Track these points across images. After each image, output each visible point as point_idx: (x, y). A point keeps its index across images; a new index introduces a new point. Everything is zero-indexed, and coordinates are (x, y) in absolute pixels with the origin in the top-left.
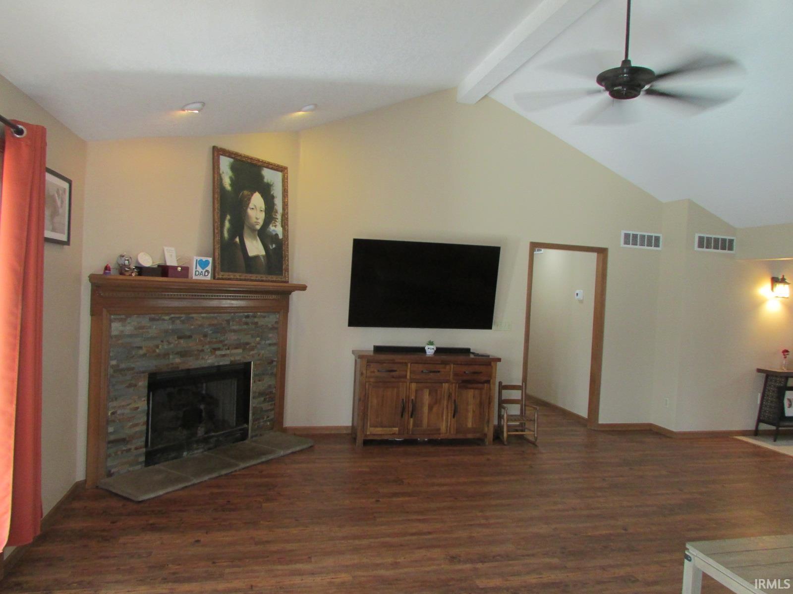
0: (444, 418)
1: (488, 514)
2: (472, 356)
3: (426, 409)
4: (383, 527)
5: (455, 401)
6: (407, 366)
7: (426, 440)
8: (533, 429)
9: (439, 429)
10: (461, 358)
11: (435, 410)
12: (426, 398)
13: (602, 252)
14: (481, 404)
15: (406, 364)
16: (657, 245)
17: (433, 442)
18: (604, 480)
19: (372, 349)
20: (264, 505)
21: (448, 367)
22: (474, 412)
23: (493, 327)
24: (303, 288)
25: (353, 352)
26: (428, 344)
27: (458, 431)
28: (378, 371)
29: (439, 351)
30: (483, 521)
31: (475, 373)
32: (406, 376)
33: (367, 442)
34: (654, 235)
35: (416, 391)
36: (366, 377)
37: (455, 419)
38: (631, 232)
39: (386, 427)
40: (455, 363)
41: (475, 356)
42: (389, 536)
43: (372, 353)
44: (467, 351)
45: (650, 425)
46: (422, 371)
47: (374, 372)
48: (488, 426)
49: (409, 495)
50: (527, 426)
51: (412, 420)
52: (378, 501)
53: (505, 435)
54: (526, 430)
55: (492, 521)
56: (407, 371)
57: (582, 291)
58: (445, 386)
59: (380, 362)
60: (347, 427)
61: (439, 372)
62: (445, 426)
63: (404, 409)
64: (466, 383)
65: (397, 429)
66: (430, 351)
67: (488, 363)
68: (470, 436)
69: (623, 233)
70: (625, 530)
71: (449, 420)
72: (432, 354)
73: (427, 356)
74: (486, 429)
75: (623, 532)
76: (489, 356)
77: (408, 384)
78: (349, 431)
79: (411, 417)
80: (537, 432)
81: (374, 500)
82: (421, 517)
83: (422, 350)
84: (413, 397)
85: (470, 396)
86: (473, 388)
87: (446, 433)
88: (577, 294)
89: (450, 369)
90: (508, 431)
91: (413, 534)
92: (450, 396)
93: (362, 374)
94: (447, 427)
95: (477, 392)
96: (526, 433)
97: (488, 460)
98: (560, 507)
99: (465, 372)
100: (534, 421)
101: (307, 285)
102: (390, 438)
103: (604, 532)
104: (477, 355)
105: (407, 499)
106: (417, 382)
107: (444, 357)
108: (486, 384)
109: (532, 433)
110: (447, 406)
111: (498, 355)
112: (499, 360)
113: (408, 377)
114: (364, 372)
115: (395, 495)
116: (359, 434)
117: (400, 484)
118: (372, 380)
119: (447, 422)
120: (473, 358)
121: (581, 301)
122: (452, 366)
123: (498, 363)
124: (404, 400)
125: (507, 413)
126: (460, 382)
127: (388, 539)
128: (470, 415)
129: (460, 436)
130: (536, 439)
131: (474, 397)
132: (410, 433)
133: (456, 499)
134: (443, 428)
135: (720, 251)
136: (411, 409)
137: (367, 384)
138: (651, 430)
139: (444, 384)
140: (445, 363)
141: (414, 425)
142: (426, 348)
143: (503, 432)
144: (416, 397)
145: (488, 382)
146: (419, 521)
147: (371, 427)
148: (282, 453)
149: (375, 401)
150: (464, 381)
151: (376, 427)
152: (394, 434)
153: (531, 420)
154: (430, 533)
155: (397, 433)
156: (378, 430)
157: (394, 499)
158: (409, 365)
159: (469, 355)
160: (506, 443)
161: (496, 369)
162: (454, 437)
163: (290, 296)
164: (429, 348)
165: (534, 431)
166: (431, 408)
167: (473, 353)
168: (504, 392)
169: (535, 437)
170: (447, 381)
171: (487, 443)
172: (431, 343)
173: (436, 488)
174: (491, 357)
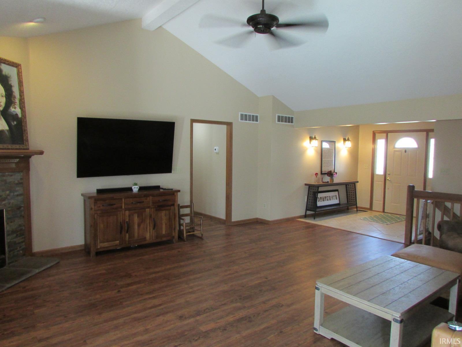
0: (148, 230)
1: (191, 285)
2: (161, 190)
3: (136, 227)
4: (130, 308)
5: (154, 219)
6: (122, 200)
7: (136, 245)
8: (199, 229)
9: (145, 238)
10: (156, 192)
11: (142, 226)
12: (136, 219)
13: (229, 125)
14: (170, 219)
15: (121, 199)
16: (257, 121)
17: (141, 247)
18: (245, 252)
19: (96, 191)
20: (36, 311)
21: (148, 198)
22: (166, 224)
23: (173, 171)
24: (41, 153)
25: (82, 195)
26: (134, 185)
27: (157, 237)
28: (103, 206)
29: (141, 189)
30: (190, 290)
31: (165, 200)
32: (121, 207)
33: (99, 253)
34: (255, 115)
35: (129, 216)
36: (95, 210)
37: (155, 230)
38: (244, 113)
39: (110, 241)
40: (153, 196)
41: (164, 190)
42: (135, 312)
43: (95, 195)
44: (158, 188)
45: (257, 219)
46: (132, 203)
47: (100, 207)
48: (175, 232)
49: (139, 282)
50: (195, 228)
51: (127, 235)
52: (119, 291)
53: (185, 235)
54: (195, 231)
55: (195, 289)
56: (122, 203)
57: (218, 147)
58: (148, 210)
59: (104, 200)
60: (81, 246)
61: (143, 202)
62: (149, 235)
63: (122, 228)
64: (160, 207)
65: (118, 242)
66: (135, 189)
67: (172, 193)
68: (164, 239)
69: (240, 113)
70: (267, 278)
71: (151, 231)
72: (137, 191)
73: (134, 193)
74: (174, 234)
75: (266, 280)
76: (172, 189)
77: (123, 212)
78: (83, 248)
79: (127, 232)
80: (203, 231)
81: (116, 291)
82: (151, 296)
83: (130, 189)
84: (127, 220)
85: (163, 215)
86: (165, 210)
87: (150, 239)
88: (215, 149)
89: (150, 200)
90: (187, 233)
91: (151, 308)
92: (151, 216)
93: (91, 209)
94: (150, 236)
95: (167, 212)
96: (196, 233)
97: (179, 252)
98: (228, 272)
99: (159, 201)
100: (201, 224)
101: (44, 150)
102: (114, 248)
103: (256, 282)
104: (165, 189)
105: (138, 286)
106: (129, 210)
107: (145, 192)
108: (172, 207)
109: (200, 232)
110: (149, 223)
111: (178, 189)
112: (179, 191)
113: (123, 207)
114: (93, 207)
115: (129, 285)
116: (92, 249)
117: (130, 277)
118: (99, 212)
119: (150, 232)
120: (163, 192)
121: (217, 153)
122: (151, 197)
123: (178, 193)
124: (122, 223)
125: (185, 222)
126: (157, 207)
127: (135, 315)
128: (164, 226)
129: (159, 240)
130: (202, 235)
131: (165, 215)
132: (127, 243)
133: (169, 279)
134: (148, 236)
135: (287, 123)
136: (126, 228)
137: (96, 215)
138: (257, 221)
139: (146, 209)
140: (146, 196)
141: (129, 238)
142: (133, 188)
143: (183, 234)
144: (129, 220)
145: (173, 205)
146: (150, 298)
147: (101, 242)
148: (37, 271)
149: (102, 226)
150: (159, 206)
151: (104, 242)
152: (116, 245)
153: (199, 225)
154: (160, 305)
155: (118, 244)
156: (106, 244)
157: (130, 288)
158: (123, 200)
159: (160, 190)
160: (186, 240)
161: (177, 197)
162: (155, 241)
163: (30, 159)
164: (135, 188)
165: (201, 231)
166: (139, 225)
167: (162, 189)
168: (181, 210)
169: (201, 234)
170: (149, 207)
171: (175, 242)
172: (136, 184)
173: (154, 275)
174: (173, 190)
